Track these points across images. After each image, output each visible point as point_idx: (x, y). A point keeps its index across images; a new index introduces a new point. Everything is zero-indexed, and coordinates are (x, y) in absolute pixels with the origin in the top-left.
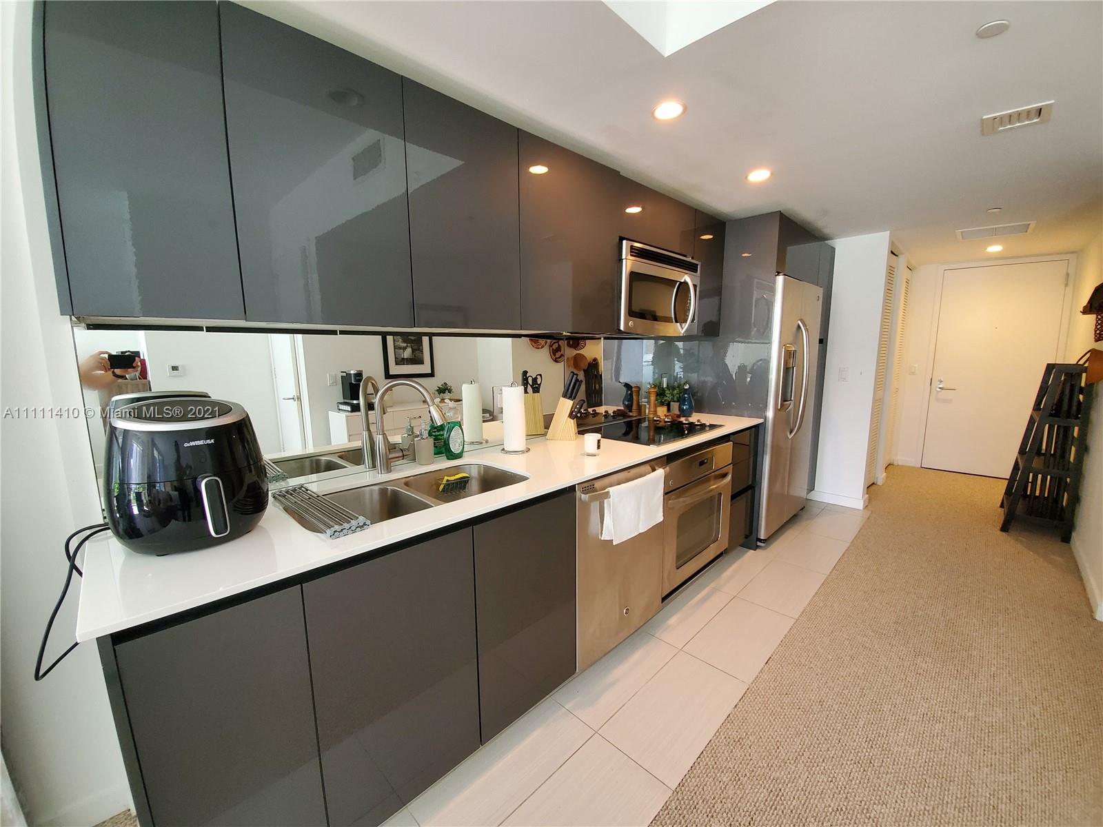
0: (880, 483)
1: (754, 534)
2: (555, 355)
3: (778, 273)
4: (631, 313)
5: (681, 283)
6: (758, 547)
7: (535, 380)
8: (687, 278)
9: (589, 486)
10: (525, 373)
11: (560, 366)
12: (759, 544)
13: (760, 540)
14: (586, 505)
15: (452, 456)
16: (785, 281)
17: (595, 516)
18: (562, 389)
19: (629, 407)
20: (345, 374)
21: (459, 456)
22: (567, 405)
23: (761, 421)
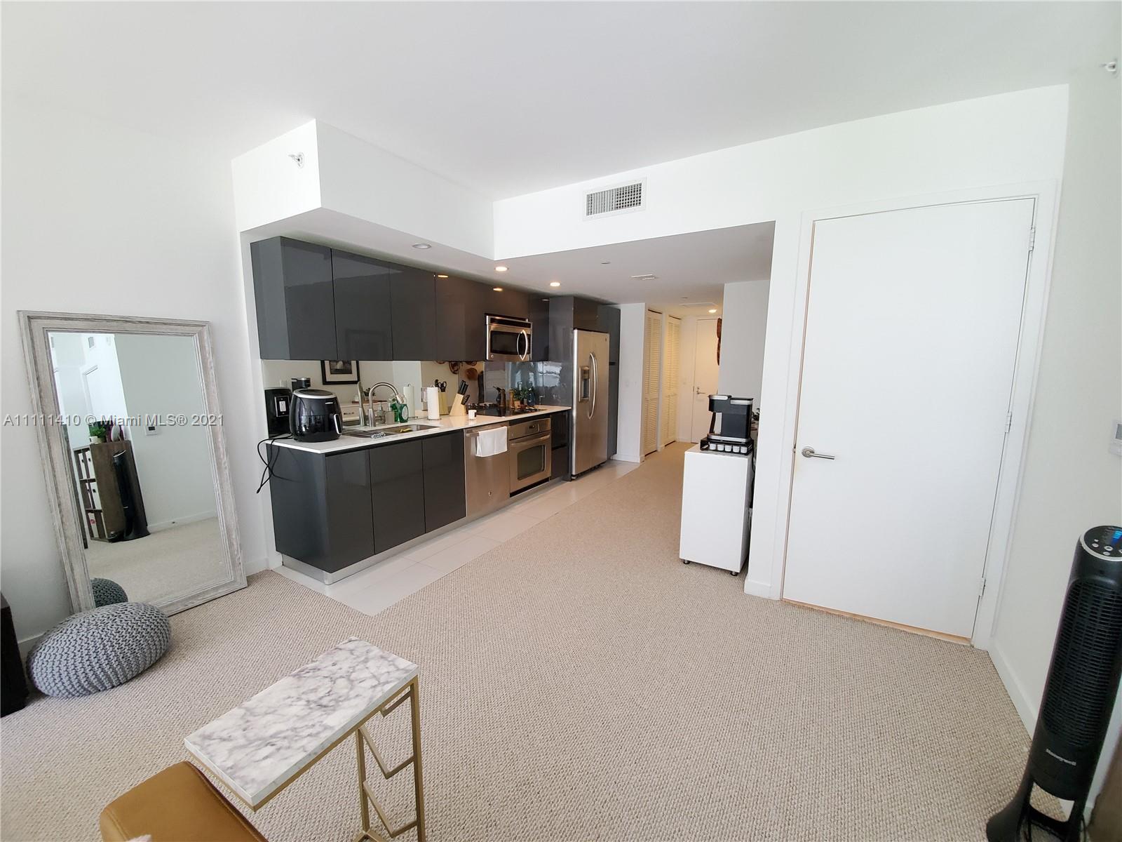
0: (659, 450)
1: (570, 472)
2: (453, 368)
3: (574, 329)
4: (492, 351)
5: (521, 334)
6: (572, 480)
7: (442, 385)
8: (524, 332)
9: (470, 429)
10: (437, 381)
11: (456, 377)
12: (573, 478)
13: (572, 475)
14: (469, 438)
15: (402, 421)
16: (578, 333)
17: (473, 445)
18: (458, 389)
19: (499, 402)
20: (295, 381)
21: (406, 421)
22: (460, 397)
23: (570, 408)
